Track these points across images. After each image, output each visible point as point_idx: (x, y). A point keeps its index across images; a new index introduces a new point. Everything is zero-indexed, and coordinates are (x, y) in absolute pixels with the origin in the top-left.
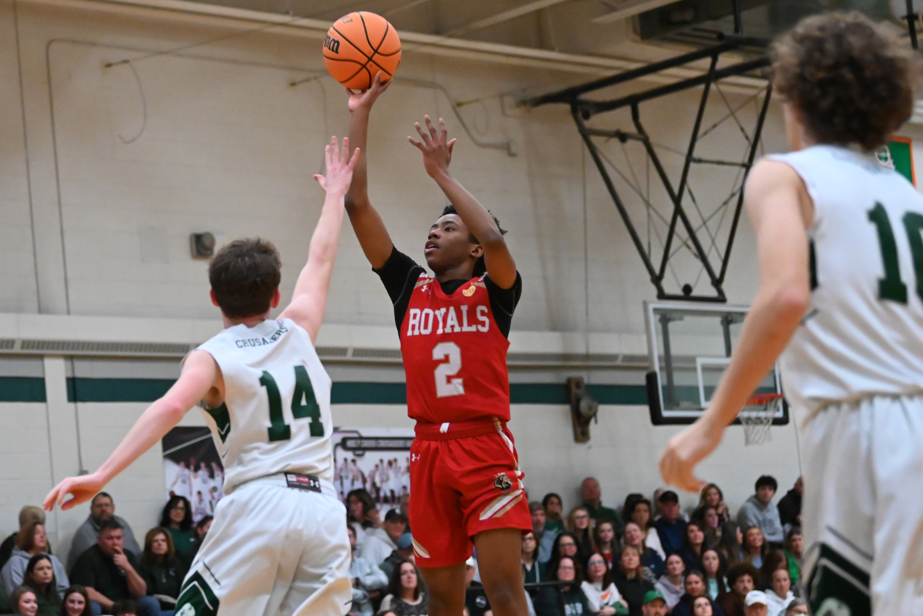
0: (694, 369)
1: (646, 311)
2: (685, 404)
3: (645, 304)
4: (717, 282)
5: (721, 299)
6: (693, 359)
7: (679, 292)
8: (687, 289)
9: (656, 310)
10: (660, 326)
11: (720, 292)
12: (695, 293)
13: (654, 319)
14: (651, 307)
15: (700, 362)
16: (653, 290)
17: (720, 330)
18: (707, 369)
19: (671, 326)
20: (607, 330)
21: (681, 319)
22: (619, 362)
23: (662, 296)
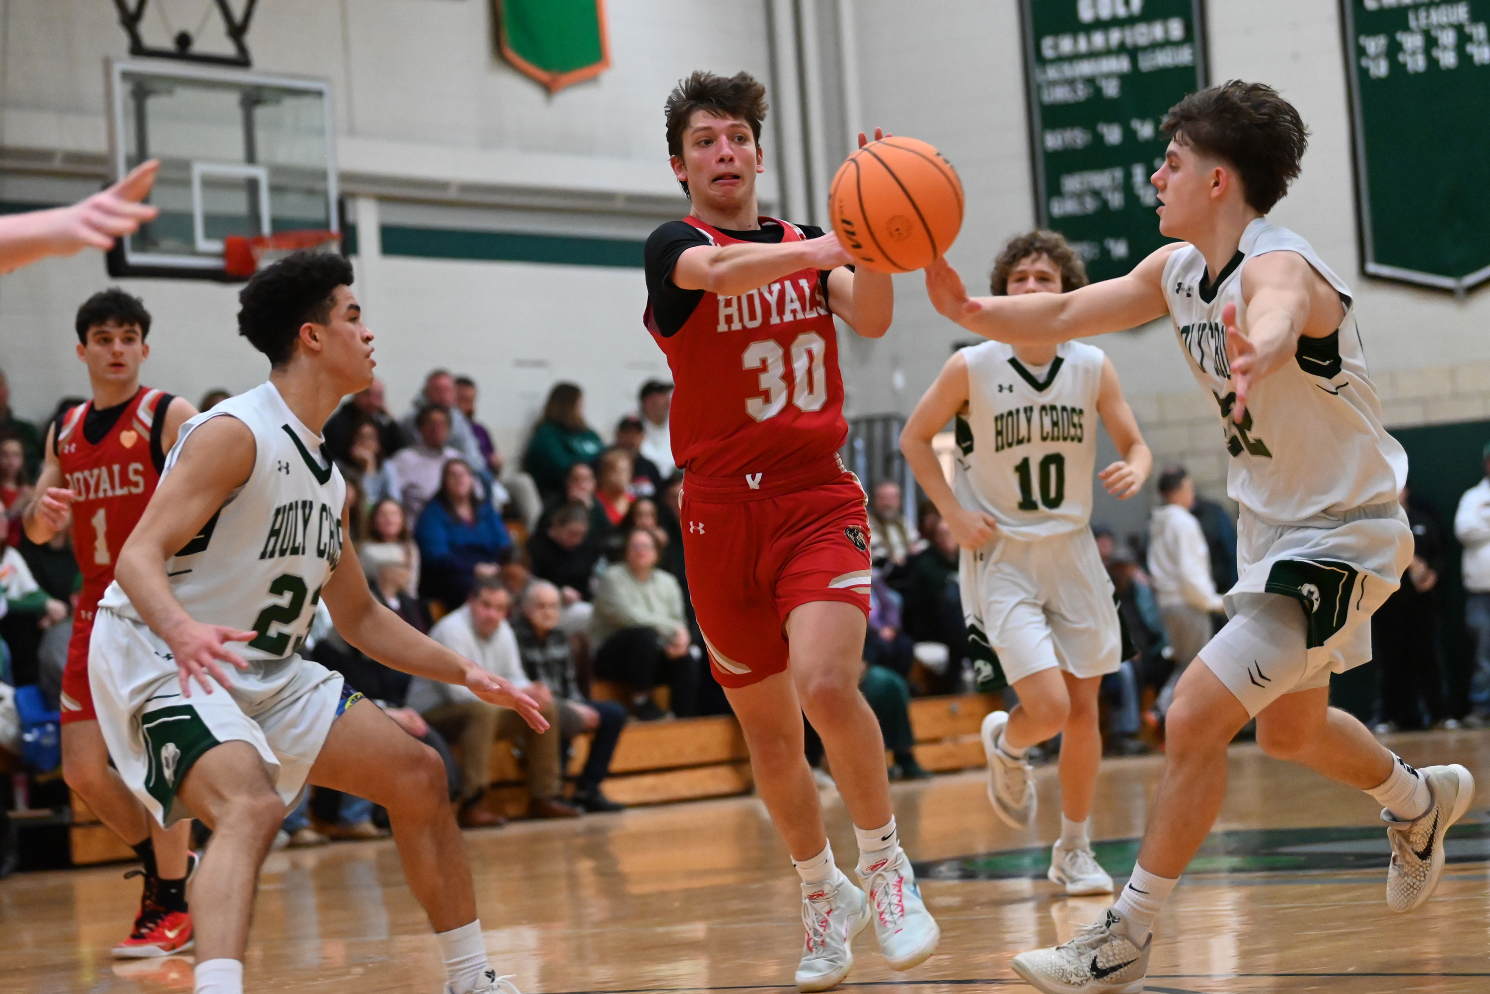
0: (186, 183)
1: (107, 74)
2: (167, 243)
3: (107, 64)
4: (237, 31)
5: (242, 61)
6: (184, 165)
7: (168, 44)
8: (184, 40)
9: (126, 75)
10: (131, 104)
11: (242, 49)
12: (199, 47)
13: (121, 91)
14: (118, 68)
15: (199, 170)
16: (123, 39)
17: (237, 114)
18: (210, 183)
19: (153, 104)
20: (38, 105)
21: (170, 92)
22: (57, 164)
23: (138, 49)
